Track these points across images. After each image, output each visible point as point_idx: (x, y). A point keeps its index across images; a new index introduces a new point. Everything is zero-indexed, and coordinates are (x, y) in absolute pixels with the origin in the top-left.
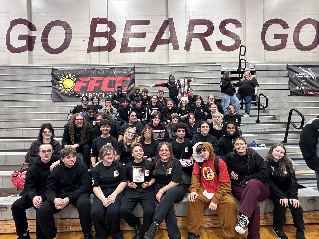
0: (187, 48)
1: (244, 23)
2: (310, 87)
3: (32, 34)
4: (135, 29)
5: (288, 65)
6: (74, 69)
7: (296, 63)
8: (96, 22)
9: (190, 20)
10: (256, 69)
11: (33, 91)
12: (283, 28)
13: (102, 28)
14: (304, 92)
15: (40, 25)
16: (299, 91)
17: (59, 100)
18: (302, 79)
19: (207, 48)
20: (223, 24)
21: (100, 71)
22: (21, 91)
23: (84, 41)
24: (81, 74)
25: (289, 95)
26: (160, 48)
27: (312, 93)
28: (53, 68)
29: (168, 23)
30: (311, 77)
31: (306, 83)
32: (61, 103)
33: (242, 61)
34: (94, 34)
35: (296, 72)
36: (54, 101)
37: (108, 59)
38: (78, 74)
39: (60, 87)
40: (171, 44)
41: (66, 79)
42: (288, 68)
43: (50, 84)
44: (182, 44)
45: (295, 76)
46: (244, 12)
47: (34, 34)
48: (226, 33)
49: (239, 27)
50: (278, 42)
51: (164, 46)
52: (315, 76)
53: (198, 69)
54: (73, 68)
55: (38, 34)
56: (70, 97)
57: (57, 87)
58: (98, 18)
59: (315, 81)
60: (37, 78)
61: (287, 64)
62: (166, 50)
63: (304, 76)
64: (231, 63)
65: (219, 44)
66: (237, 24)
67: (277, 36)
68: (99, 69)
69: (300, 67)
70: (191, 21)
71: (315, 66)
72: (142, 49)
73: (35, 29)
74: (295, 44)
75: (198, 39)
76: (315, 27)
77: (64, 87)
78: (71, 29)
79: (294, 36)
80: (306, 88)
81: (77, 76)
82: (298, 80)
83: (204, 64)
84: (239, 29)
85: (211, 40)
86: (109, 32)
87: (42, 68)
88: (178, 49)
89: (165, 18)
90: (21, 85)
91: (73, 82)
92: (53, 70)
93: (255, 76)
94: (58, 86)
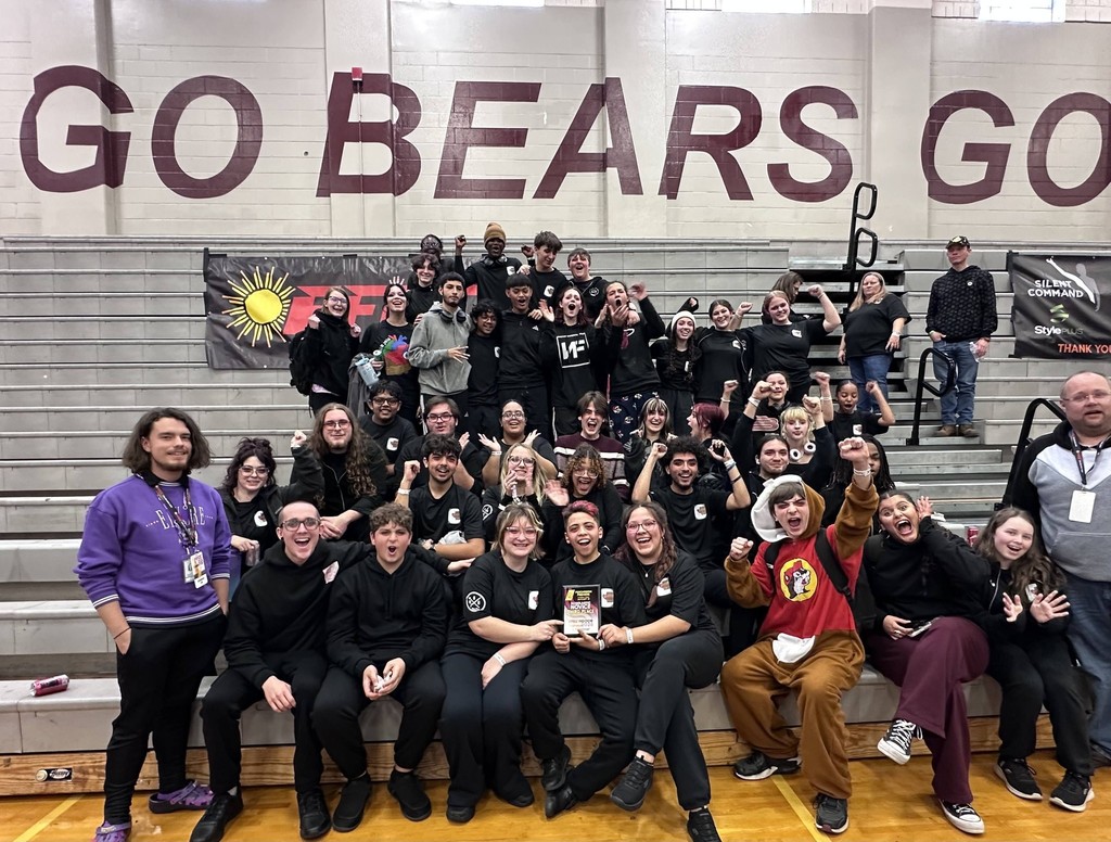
0: (670, 187)
1: (863, 104)
2: (1082, 328)
3: (116, 124)
4: (489, 115)
5: (1010, 252)
6: (283, 255)
7: (1035, 247)
8: (348, 85)
9: (681, 88)
10: (907, 263)
11: (137, 331)
12: (996, 126)
13: (371, 108)
14: (1061, 345)
15: (146, 94)
16: (1043, 341)
17: (231, 363)
18: (1056, 300)
19: (737, 187)
20: (793, 105)
21: (373, 263)
22: (94, 331)
23: (306, 153)
24: (307, 273)
25: (1010, 356)
26: (577, 184)
27: (1087, 349)
28: (206, 250)
29: (603, 95)
30: (1086, 293)
31: (1067, 316)
32: (238, 375)
33: (863, 237)
34: (341, 131)
35: (1036, 277)
36: (216, 365)
37: (394, 221)
38: (300, 274)
39: (236, 317)
40: (613, 172)
41: (257, 290)
42: (1010, 264)
43: (200, 307)
44: (651, 171)
45: (1032, 292)
46: (866, 63)
47: (122, 123)
48: (803, 136)
49: (848, 117)
50: (977, 172)
51: (590, 179)
52: (1097, 292)
53: (711, 262)
54: (279, 251)
55: (138, 126)
56: (270, 352)
57: (224, 319)
58: (356, 71)
59: (1098, 307)
60: (150, 285)
61: (1010, 248)
62: (597, 194)
63: (1061, 291)
64: (819, 244)
65: (779, 174)
66: (843, 105)
67: (973, 152)
68: (370, 254)
69: (1051, 261)
70: (682, 90)
71: (1099, 258)
72: (513, 189)
73: (128, 108)
74: (1033, 182)
75: (707, 156)
76: (1101, 125)
77: (250, 319)
78: (260, 110)
79: (1029, 153)
80: (1067, 330)
81: (294, 281)
82: (1044, 304)
83: (731, 244)
84: (847, 122)
85: (752, 160)
86: (394, 122)
87: (170, 251)
88: (637, 190)
89: (593, 79)
90: (93, 307)
91: (281, 301)
92: (208, 256)
93: (900, 289)
94: (228, 314)
